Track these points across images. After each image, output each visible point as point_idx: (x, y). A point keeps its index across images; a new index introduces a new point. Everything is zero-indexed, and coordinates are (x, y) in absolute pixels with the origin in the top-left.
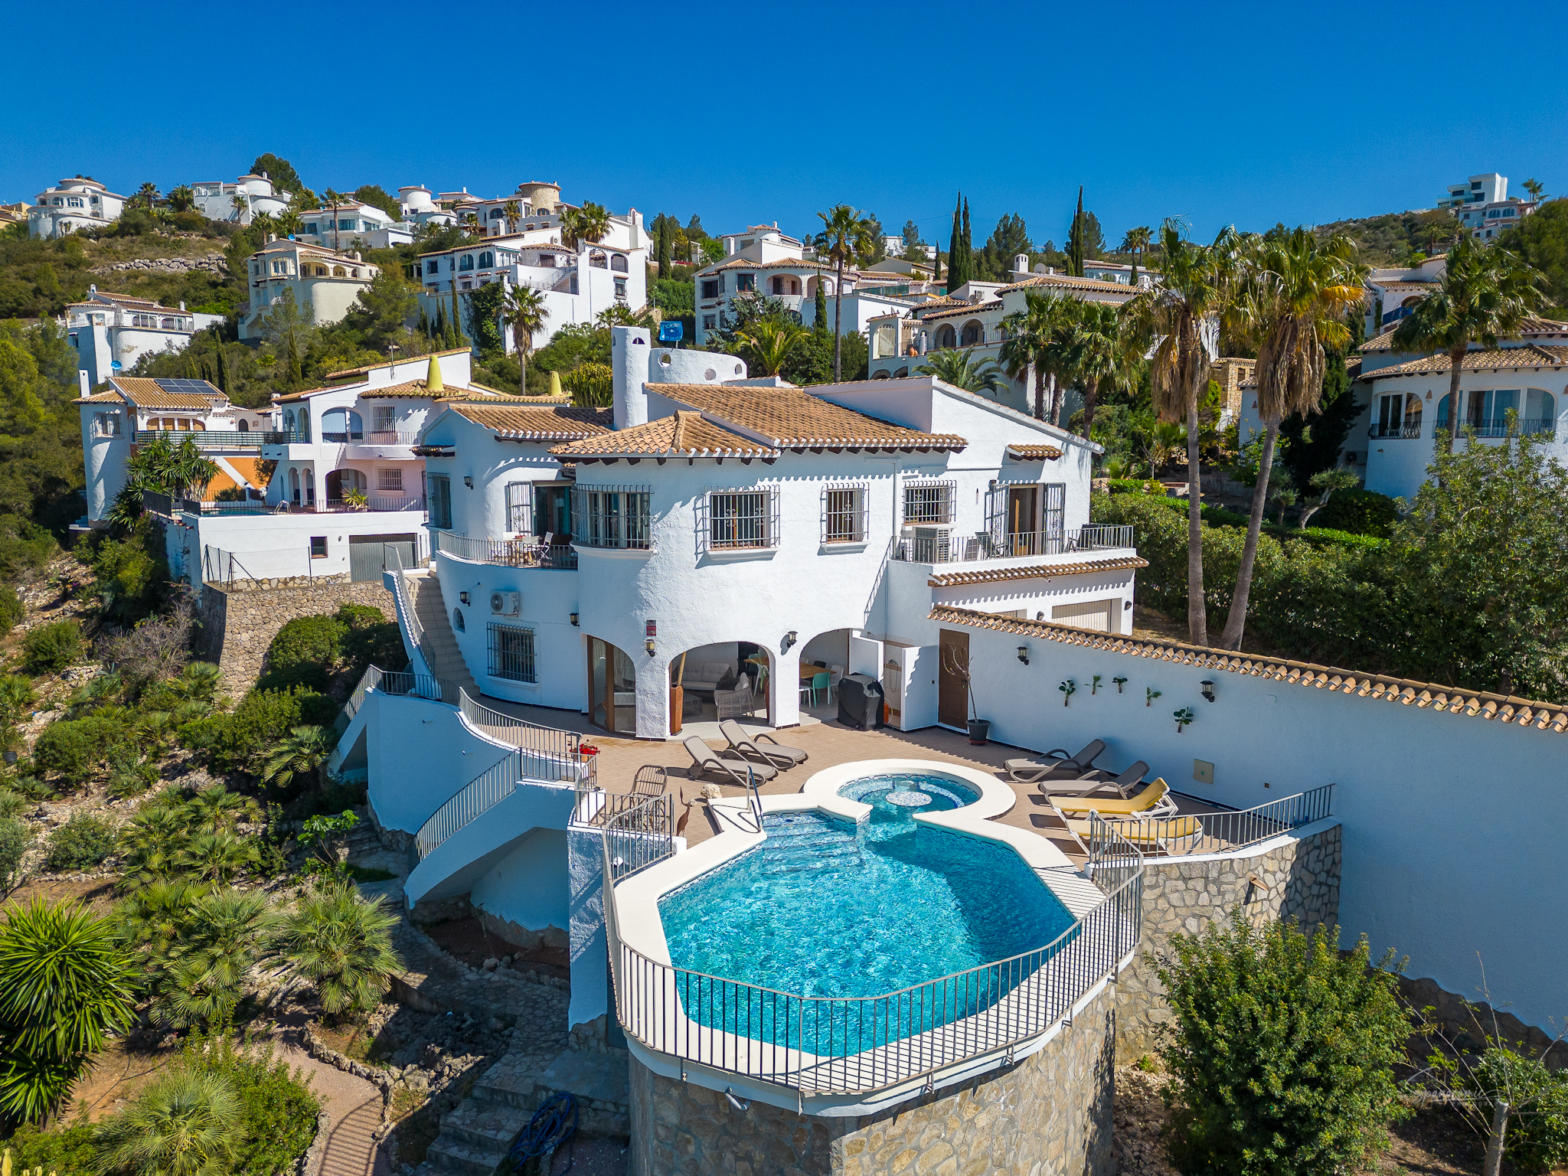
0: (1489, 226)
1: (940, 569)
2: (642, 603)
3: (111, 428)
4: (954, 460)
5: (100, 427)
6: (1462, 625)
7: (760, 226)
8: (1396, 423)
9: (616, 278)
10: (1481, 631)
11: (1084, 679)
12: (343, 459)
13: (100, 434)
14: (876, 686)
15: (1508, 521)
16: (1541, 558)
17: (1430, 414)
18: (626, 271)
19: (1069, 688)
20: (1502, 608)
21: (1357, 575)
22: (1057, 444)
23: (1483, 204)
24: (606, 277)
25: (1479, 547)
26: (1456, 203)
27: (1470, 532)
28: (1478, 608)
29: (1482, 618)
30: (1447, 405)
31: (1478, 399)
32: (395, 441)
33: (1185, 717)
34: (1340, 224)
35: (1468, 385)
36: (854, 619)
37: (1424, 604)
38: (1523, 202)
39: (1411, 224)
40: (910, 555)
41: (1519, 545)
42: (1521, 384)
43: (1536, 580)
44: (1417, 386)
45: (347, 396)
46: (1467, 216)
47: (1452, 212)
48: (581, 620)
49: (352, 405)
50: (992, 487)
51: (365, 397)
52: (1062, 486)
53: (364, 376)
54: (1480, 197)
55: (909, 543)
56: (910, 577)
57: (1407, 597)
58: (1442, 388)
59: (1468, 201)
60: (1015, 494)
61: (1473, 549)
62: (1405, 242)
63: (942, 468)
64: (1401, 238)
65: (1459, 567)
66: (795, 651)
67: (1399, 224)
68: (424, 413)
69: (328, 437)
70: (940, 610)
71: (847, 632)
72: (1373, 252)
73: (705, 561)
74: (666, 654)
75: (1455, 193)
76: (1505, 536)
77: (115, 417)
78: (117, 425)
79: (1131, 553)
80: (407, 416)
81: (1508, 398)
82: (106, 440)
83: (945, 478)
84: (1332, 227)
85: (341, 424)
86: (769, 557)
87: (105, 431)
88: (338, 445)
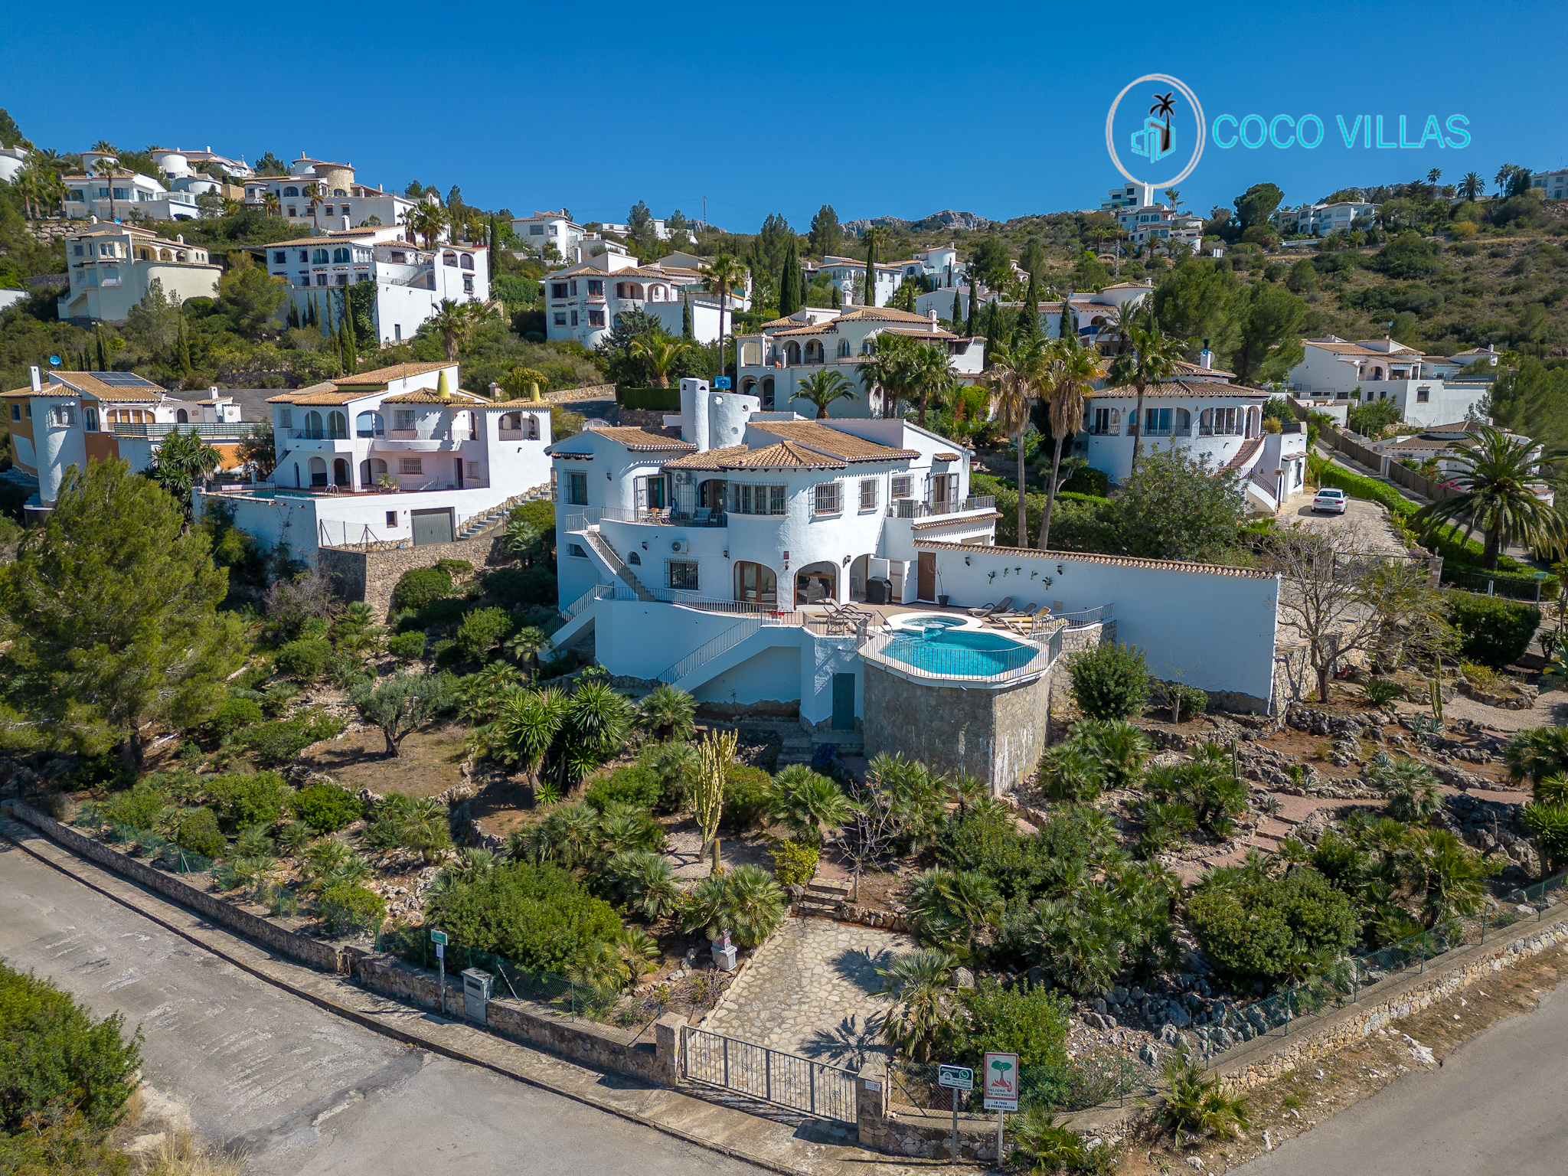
0: (1141, 231)
1: (917, 521)
2: (782, 543)
3: (66, 419)
4: (913, 463)
5: (55, 417)
6: (1151, 542)
7: (548, 213)
8: (1106, 426)
9: (464, 275)
10: (1160, 544)
11: (1000, 571)
12: (372, 450)
13: (56, 424)
14: (888, 582)
15: (1171, 490)
16: (1186, 507)
17: (1124, 422)
18: (472, 268)
19: (993, 575)
20: (1169, 532)
21: (1101, 517)
22: (957, 453)
23: (1137, 208)
24: (456, 274)
25: (1159, 502)
26: (1115, 206)
27: (1156, 495)
28: (1158, 533)
29: (1161, 538)
30: (1134, 417)
31: (1150, 413)
32: (415, 436)
33: (1048, 582)
34: (1026, 218)
35: (1147, 405)
36: (871, 549)
37: (1133, 532)
38: (1166, 208)
39: (1081, 221)
40: (895, 515)
41: (1176, 503)
42: (1173, 405)
43: (1184, 519)
44: (1118, 405)
45: (373, 402)
46: (1124, 219)
47: (1113, 214)
48: (730, 555)
49: (377, 408)
50: (928, 478)
51: (385, 402)
52: (957, 475)
53: (383, 386)
54: (1133, 202)
55: (895, 509)
56: (899, 525)
57: (1126, 530)
58: (1133, 405)
59: (1125, 204)
60: (937, 479)
61: (1157, 504)
62: (1078, 240)
63: (908, 468)
64: (1074, 236)
65: (1151, 513)
66: (849, 565)
67: (1072, 222)
68: (438, 415)
69: (362, 434)
70: (917, 542)
71: (867, 556)
72: (1054, 247)
73: (813, 520)
74: (794, 568)
75: (1115, 197)
76: (1170, 497)
77: (70, 409)
78: (71, 416)
79: (993, 510)
80: (425, 417)
81: (1166, 413)
82: (63, 429)
83: (909, 472)
84: (1020, 221)
85: (369, 424)
86: (839, 517)
87: (60, 421)
88: (367, 440)
